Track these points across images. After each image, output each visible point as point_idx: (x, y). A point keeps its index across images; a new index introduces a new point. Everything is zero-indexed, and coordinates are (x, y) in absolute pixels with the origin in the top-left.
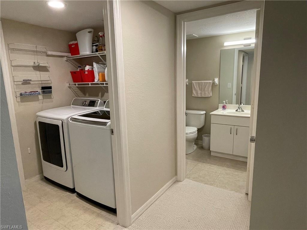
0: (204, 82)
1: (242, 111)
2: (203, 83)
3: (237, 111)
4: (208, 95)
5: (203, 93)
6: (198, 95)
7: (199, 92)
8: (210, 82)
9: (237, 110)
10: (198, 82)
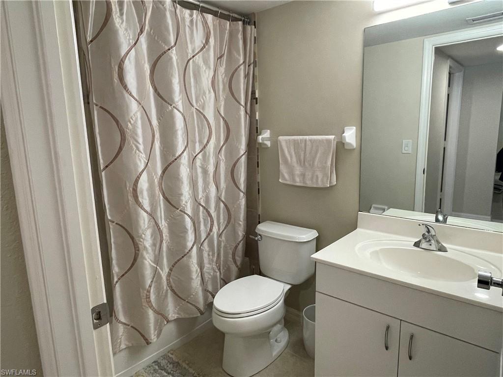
0: (310, 140)
1: (440, 250)
2: (308, 143)
3: (418, 247)
4: (322, 180)
5: (309, 175)
6: (294, 180)
7: (298, 170)
8: (329, 141)
9: (420, 241)
10: (294, 140)
